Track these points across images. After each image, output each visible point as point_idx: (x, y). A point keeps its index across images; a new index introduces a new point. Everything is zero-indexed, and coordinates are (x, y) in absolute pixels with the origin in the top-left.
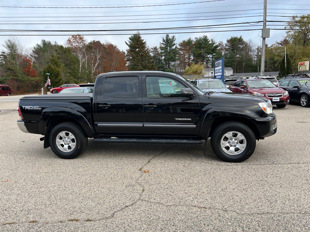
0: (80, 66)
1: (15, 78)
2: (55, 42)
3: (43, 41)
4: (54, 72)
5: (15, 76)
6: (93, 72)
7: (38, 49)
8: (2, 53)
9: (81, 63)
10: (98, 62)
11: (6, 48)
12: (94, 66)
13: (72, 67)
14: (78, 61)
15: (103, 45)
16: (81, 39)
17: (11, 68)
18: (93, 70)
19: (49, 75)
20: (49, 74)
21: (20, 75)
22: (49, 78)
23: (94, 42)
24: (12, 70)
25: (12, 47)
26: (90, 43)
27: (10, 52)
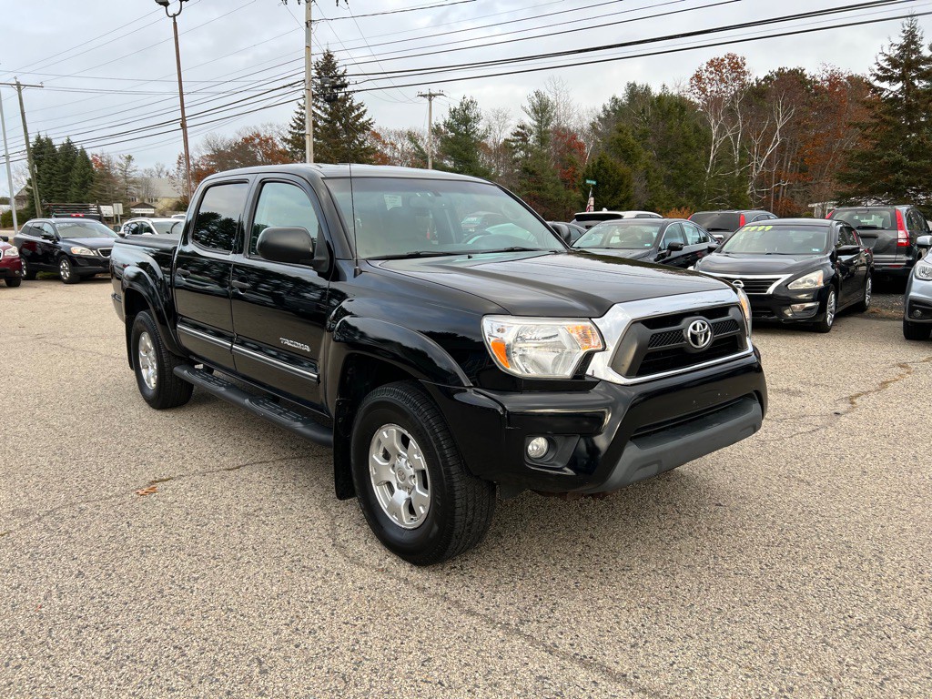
0: (711, 158)
1: (536, 193)
2: (664, 86)
3: (629, 85)
4: (611, 176)
5: (539, 189)
6: (754, 174)
7: (614, 110)
8: (520, 127)
9: (715, 147)
10: (776, 141)
11: (529, 114)
12: (761, 156)
13: (680, 161)
14: (706, 142)
15: (813, 82)
16: (736, 68)
17: (531, 169)
18: (757, 169)
19: (593, 186)
20: (594, 183)
21: (550, 186)
22: (593, 196)
23: (781, 73)
24: (533, 173)
25: (542, 109)
26: (767, 78)
27: (536, 123)
